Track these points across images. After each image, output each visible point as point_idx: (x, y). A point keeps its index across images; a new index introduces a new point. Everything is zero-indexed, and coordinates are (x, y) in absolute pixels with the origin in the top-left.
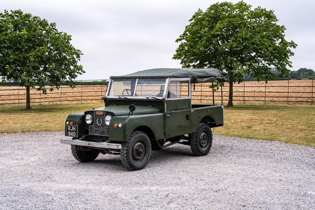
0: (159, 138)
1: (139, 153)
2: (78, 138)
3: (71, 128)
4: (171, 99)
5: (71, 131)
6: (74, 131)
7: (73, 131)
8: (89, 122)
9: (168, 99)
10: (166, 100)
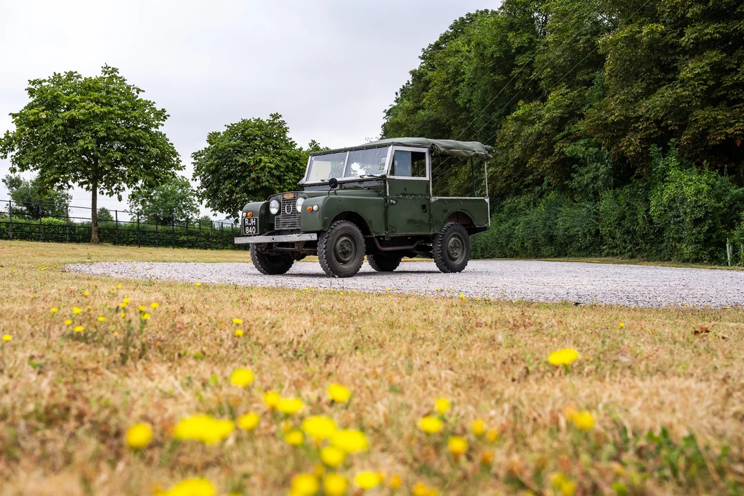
0: (376, 233)
1: (345, 253)
2: (258, 235)
3: (249, 222)
4: (396, 177)
5: (249, 226)
6: (254, 226)
7: (252, 226)
8: (274, 211)
9: (392, 177)
10: (388, 177)
